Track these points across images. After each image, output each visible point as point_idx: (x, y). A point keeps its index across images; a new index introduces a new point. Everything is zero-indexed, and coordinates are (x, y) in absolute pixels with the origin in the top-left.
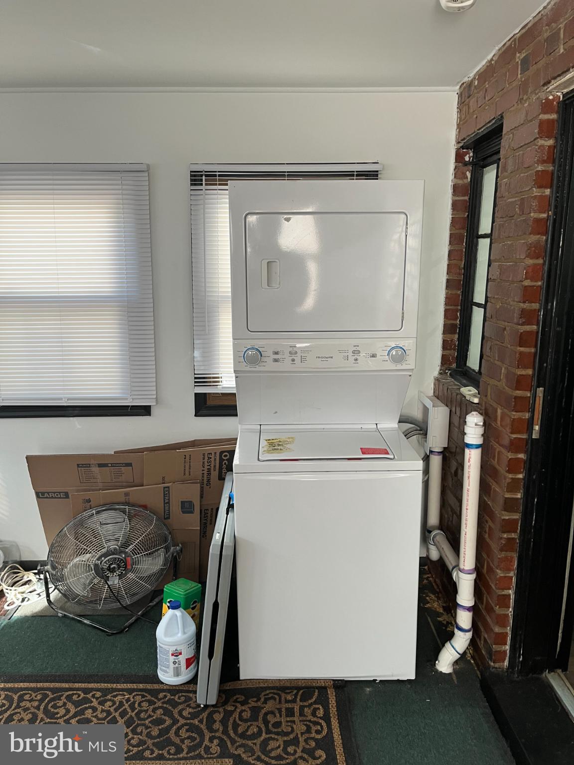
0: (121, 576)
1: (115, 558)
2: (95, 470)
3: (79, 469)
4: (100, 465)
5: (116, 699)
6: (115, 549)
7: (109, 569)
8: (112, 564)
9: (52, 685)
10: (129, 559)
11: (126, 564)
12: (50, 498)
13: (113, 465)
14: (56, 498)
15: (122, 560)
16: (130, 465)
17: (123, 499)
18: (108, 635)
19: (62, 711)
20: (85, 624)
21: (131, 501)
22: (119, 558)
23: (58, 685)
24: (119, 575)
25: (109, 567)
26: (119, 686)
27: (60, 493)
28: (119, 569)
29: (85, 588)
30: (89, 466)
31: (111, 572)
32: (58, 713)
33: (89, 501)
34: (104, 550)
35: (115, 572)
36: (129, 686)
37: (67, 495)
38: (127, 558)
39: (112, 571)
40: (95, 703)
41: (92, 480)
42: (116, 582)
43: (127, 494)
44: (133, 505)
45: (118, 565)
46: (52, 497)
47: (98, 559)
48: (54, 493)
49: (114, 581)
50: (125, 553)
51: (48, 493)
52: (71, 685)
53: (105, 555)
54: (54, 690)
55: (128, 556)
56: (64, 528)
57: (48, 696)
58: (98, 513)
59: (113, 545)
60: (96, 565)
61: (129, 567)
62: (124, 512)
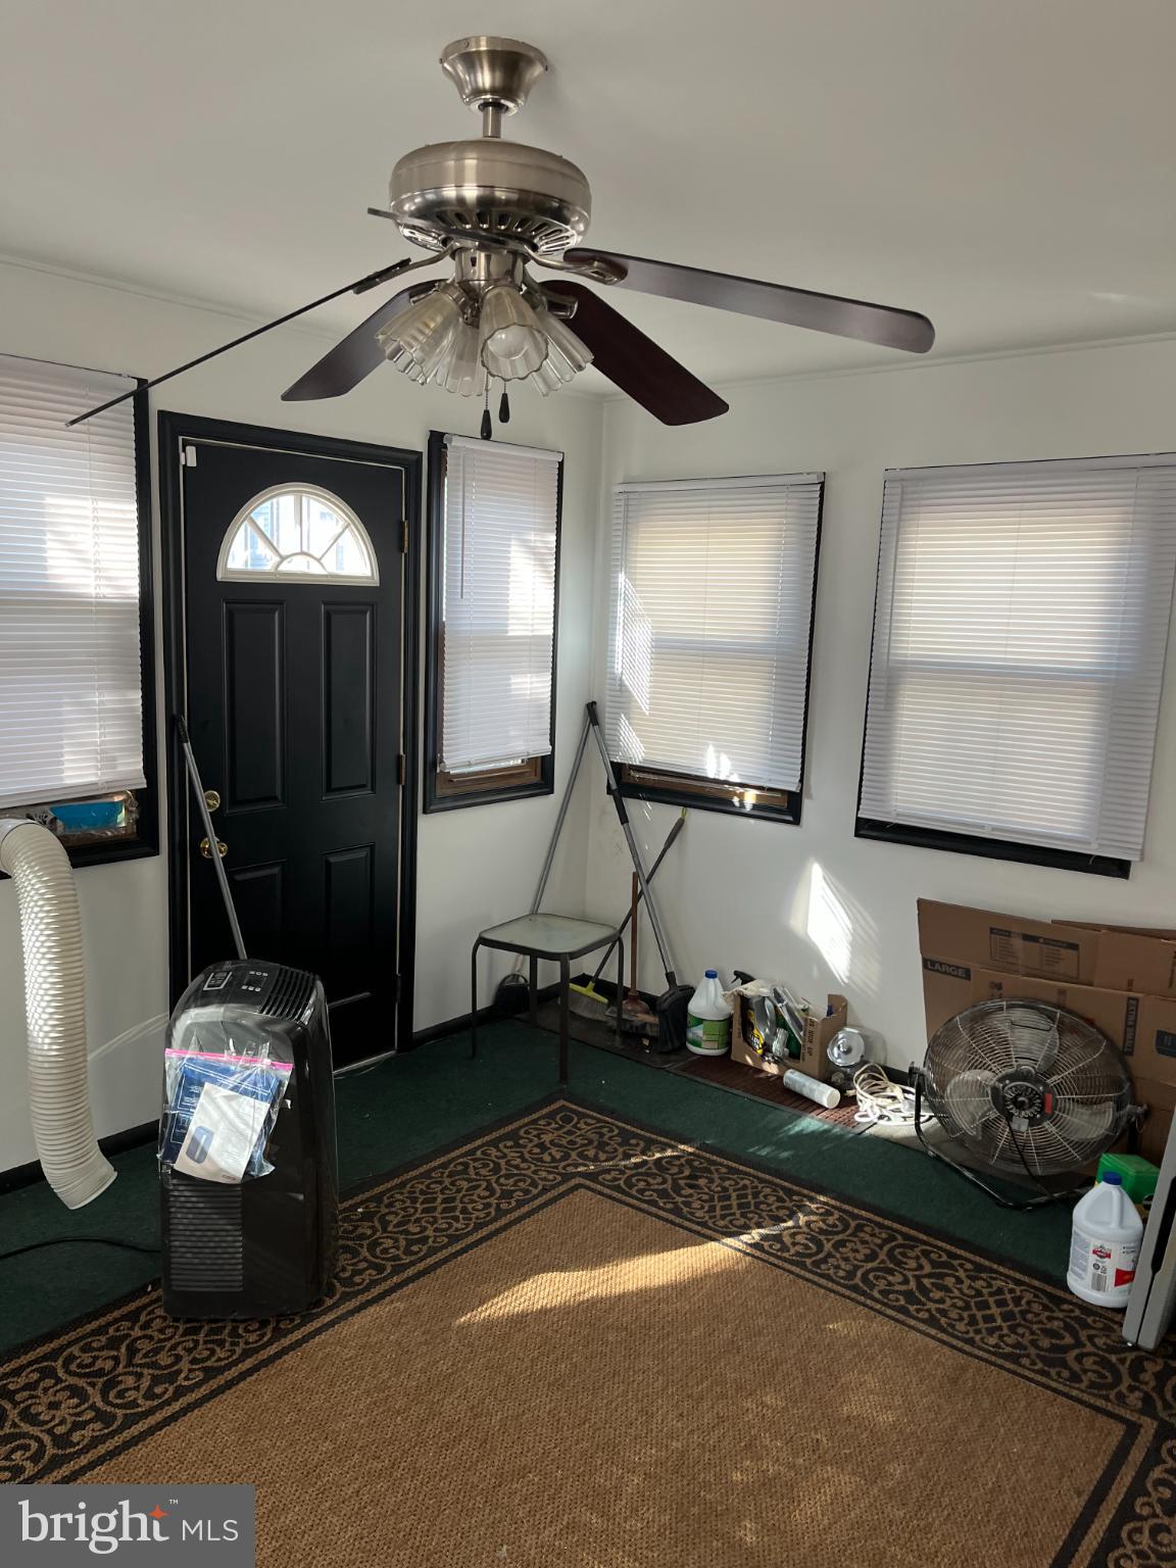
0: (1032, 1122)
1: (1028, 1087)
2: (1018, 943)
3: (993, 936)
4: (1026, 938)
5: (993, 1282)
6: (1029, 1072)
7: (1015, 1101)
8: (1020, 1095)
9: (905, 1229)
10: (1049, 1097)
11: (1043, 1103)
12: (942, 973)
13: (1047, 942)
14: (950, 974)
15: (1037, 1094)
16: (1074, 947)
17: (1054, 999)
18: (998, 1204)
19: (912, 1264)
20: (967, 1178)
21: (1069, 1004)
22: (1033, 1089)
23: (913, 1233)
24: (1029, 1118)
25: (1016, 1098)
26: (1001, 1269)
27: (958, 967)
28: (1030, 1107)
29: (974, 1120)
30: (1008, 934)
31: (1017, 1108)
32: (906, 1264)
33: (999, 987)
34: (1010, 1070)
35: (1024, 1110)
36: (1018, 1276)
37: (967, 975)
38: (1046, 1094)
39: (1020, 1106)
40: (961, 1274)
41: (1010, 960)
42: (1024, 1128)
43: (1062, 992)
44: (1070, 1012)
45: (1030, 1100)
46: (946, 973)
47: (1000, 1080)
48: (950, 966)
49: (1021, 1124)
50: (1046, 1085)
51: (941, 964)
52: (931, 1240)
53: (1012, 1077)
54: (906, 1237)
55: (1049, 1092)
56: (955, 1017)
57: (895, 1239)
58: (1010, 1007)
59: (1026, 1066)
60: (995, 1089)
61: (1048, 1110)
62: (1052, 1017)
